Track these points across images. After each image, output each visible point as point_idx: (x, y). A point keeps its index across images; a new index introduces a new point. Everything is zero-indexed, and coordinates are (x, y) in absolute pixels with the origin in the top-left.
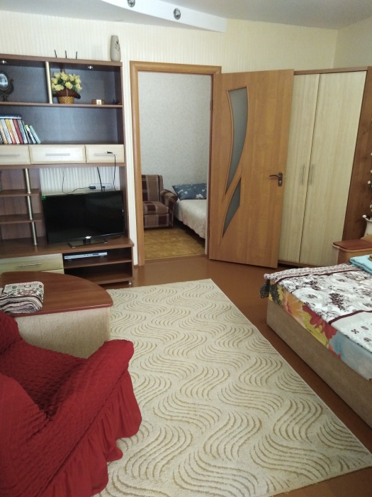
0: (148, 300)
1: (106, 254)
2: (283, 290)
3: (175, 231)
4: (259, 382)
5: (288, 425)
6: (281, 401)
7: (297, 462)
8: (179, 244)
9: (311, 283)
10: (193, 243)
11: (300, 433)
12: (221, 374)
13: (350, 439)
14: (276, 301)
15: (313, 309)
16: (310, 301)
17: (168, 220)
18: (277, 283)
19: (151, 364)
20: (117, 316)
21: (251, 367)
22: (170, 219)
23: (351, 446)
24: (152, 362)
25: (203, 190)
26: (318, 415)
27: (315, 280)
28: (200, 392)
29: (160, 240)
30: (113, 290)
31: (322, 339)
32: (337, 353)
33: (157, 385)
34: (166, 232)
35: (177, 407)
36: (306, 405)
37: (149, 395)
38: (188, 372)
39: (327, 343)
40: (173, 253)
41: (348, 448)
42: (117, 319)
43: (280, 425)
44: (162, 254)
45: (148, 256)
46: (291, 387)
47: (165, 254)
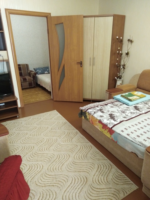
0: (27, 124)
1: (4, 104)
2: (88, 114)
3: (37, 89)
4: (83, 158)
5: (98, 177)
6: (94, 165)
7: (105, 196)
8: (39, 95)
9: (100, 110)
10: (46, 94)
11: (104, 180)
12: (66, 157)
13: (125, 179)
14: (86, 119)
15: (103, 122)
16: (101, 119)
17: (33, 84)
18: (86, 111)
19: (32, 157)
20: (13, 134)
21: (79, 151)
22: (34, 84)
23: (126, 182)
24: (32, 156)
25: (48, 70)
26: (110, 169)
27: (102, 108)
28: (57, 168)
29: (30, 94)
30: (10, 121)
31: (108, 135)
32: (116, 141)
33: (36, 169)
34: (33, 90)
35: (47, 178)
36: (105, 165)
37: (32, 175)
38: (50, 158)
39: (110, 137)
40: (37, 99)
41: (125, 183)
42: (13, 136)
43: (95, 178)
44: (32, 100)
45: (25, 102)
46: (97, 158)
47: (33, 100)
